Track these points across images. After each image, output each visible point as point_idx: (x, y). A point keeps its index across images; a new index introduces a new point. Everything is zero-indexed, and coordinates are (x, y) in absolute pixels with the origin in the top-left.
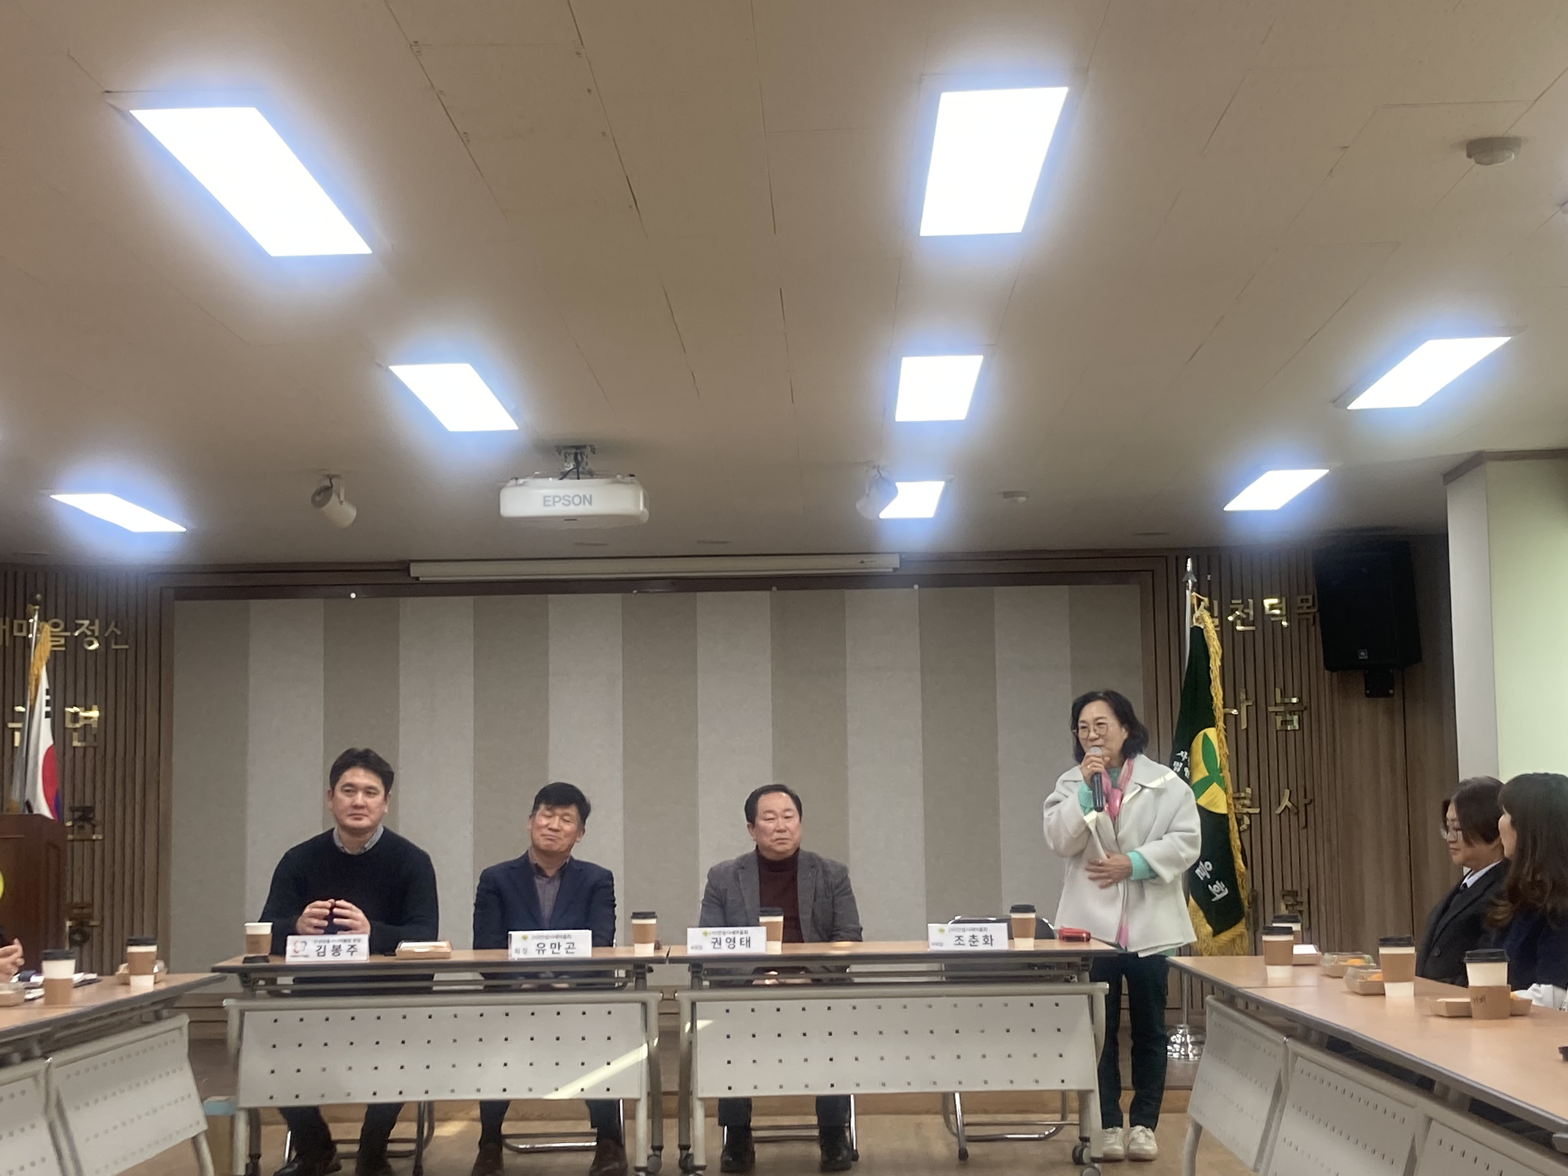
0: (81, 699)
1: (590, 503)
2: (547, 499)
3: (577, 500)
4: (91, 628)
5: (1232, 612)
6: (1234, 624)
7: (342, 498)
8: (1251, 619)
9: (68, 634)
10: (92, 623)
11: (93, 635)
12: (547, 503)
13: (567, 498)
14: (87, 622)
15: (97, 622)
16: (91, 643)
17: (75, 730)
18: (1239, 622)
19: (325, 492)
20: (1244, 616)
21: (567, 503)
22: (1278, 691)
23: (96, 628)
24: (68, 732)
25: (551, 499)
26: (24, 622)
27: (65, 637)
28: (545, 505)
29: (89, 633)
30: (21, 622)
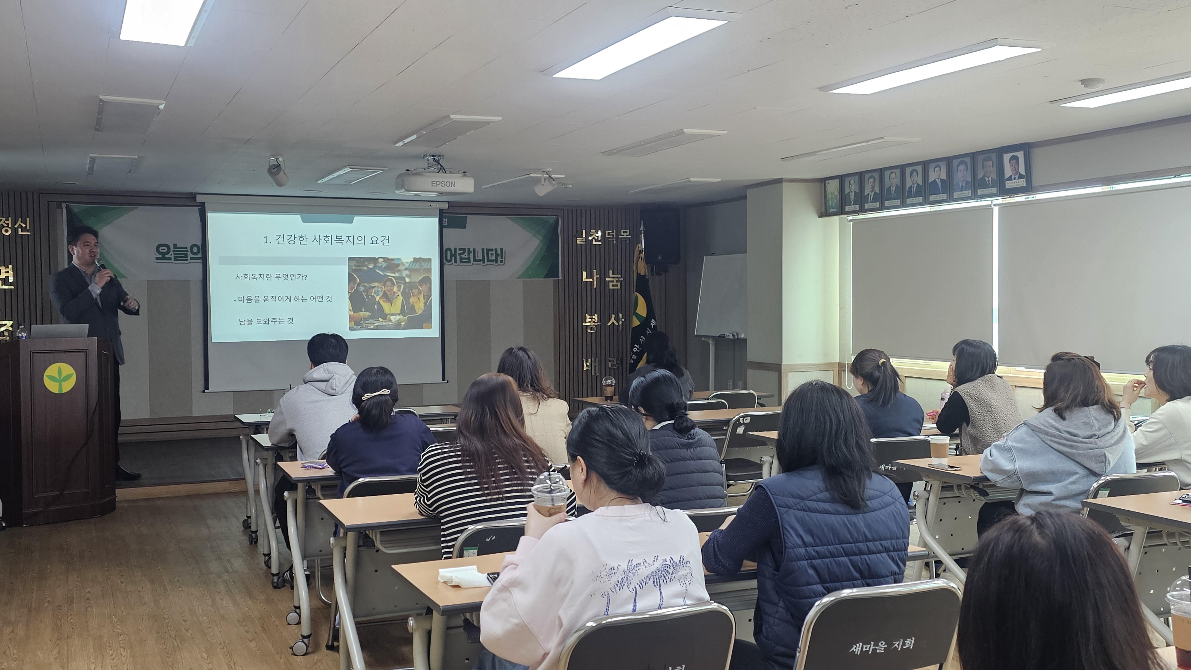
0: (1, 262)
5: (591, 235)
6: (591, 241)
8: (600, 239)
10: (7, 220)
11: (8, 226)
14: (4, 219)
16: (7, 231)
17: (0, 279)
18: (594, 240)
20: (596, 238)
22: (611, 272)
23: (10, 222)
29: (6, 225)
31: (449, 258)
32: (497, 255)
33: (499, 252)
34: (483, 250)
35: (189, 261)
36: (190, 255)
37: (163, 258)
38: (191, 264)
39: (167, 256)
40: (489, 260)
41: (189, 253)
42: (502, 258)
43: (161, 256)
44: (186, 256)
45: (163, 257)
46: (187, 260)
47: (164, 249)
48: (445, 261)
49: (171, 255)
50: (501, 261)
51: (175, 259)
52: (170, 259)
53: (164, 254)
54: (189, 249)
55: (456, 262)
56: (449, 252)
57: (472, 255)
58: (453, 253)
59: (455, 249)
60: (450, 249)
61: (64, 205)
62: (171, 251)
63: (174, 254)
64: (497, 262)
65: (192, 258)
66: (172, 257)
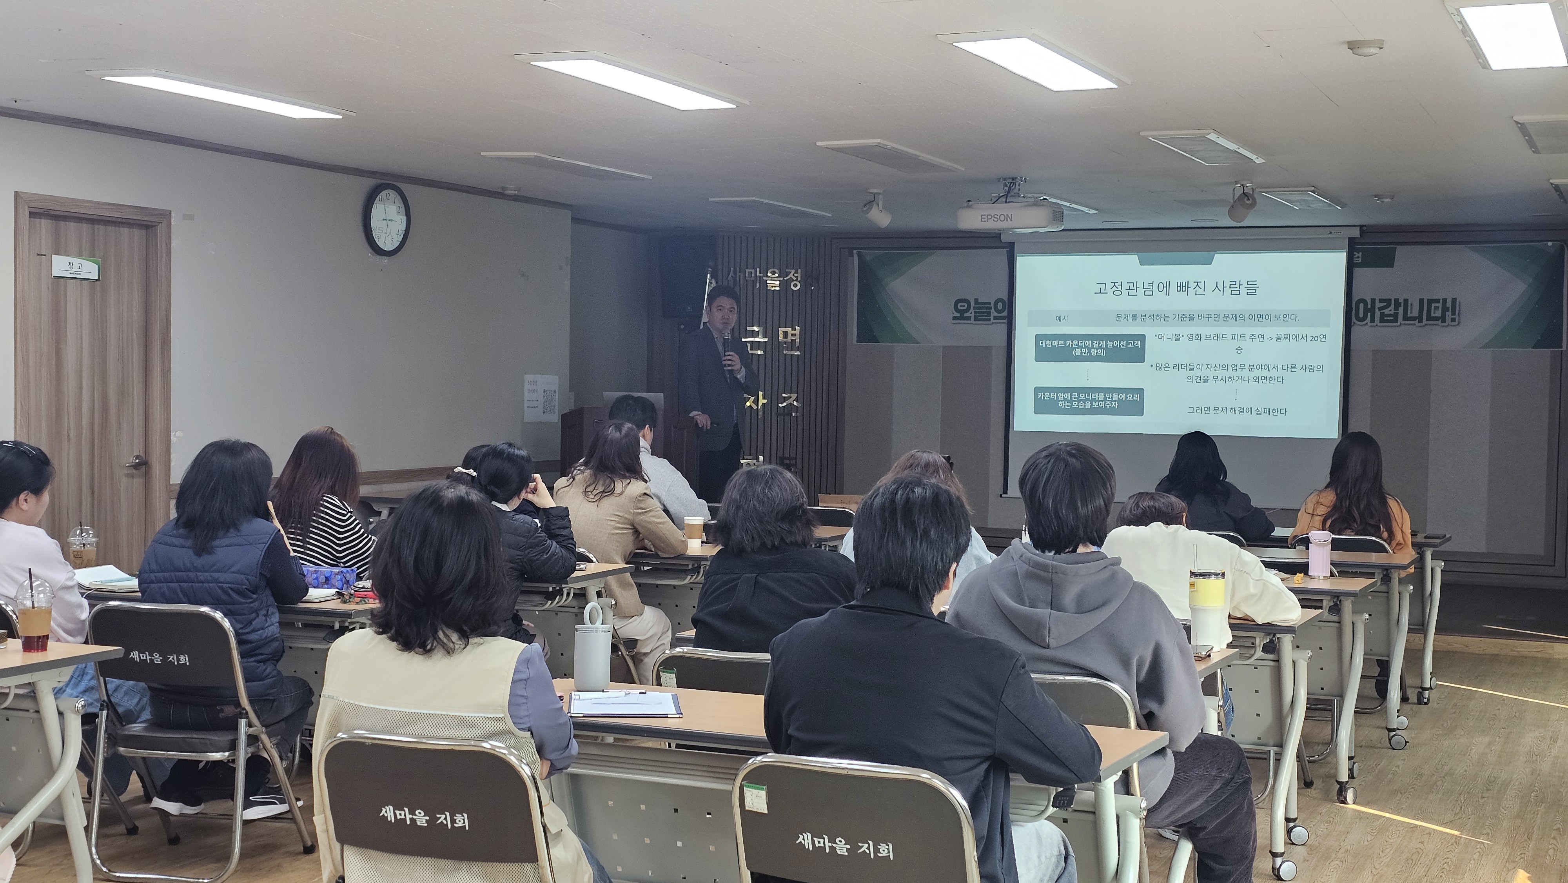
0: (789, 323)
1: (1011, 220)
2: (983, 217)
3: (1002, 218)
4: (795, 275)
7: (881, 208)
9: (782, 279)
10: (796, 272)
11: (797, 280)
12: (983, 220)
13: (996, 216)
14: (793, 271)
15: (799, 271)
16: (795, 286)
17: (785, 343)
19: (870, 203)
21: (996, 220)
23: (799, 275)
24: (781, 345)
25: (986, 217)
26: (753, 271)
27: (779, 281)
28: (982, 221)
29: (795, 279)
30: (751, 270)
31: (1361, 315)
32: (1445, 309)
33: (1449, 304)
34: (1421, 301)
35: (992, 321)
36: (994, 313)
37: (962, 318)
38: (995, 325)
39: (966, 315)
40: (1429, 318)
41: (993, 310)
42: (1453, 313)
43: (958, 315)
44: (989, 314)
45: (961, 316)
46: (989, 320)
47: (962, 306)
48: (1354, 320)
49: (971, 314)
50: (1453, 320)
51: (976, 319)
52: (969, 318)
53: (962, 312)
54: (992, 305)
55: (1373, 321)
56: (1362, 305)
57: (1401, 310)
58: (1369, 306)
59: (1373, 301)
60: (1363, 301)
61: (855, 252)
62: (972, 308)
63: (975, 312)
64: (1444, 321)
65: (996, 318)
66: (972, 316)
